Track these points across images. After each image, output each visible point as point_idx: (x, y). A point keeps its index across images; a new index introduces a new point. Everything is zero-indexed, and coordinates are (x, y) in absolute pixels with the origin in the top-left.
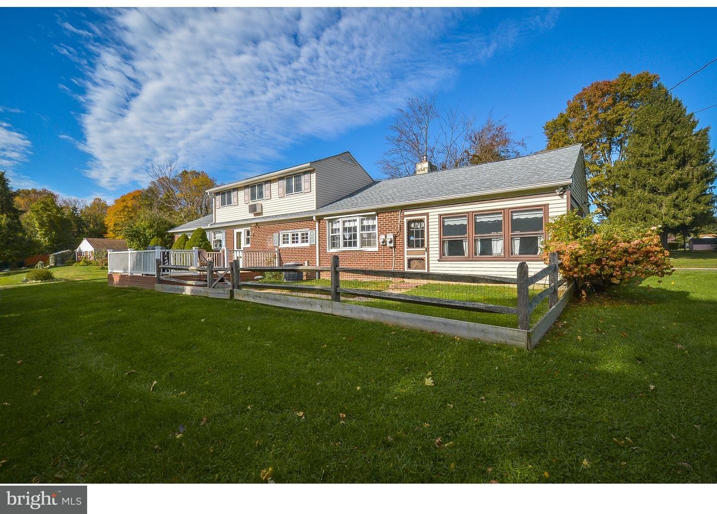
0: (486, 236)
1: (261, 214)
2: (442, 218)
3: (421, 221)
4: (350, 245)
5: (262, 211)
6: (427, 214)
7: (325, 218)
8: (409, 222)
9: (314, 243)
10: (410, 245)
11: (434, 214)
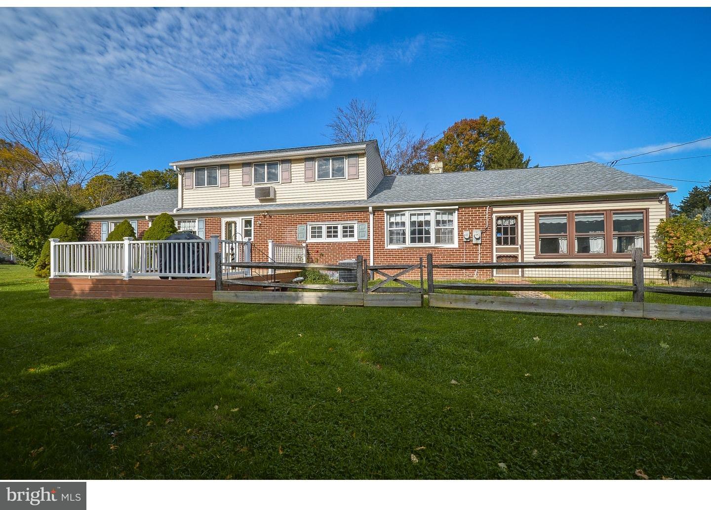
0: (583, 235)
1: (274, 200)
2: (538, 215)
3: (515, 218)
4: (420, 240)
5: (275, 196)
6: (522, 212)
7: (385, 210)
8: (498, 218)
9: (366, 238)
10: (499, 242)
11: (530, 212)
